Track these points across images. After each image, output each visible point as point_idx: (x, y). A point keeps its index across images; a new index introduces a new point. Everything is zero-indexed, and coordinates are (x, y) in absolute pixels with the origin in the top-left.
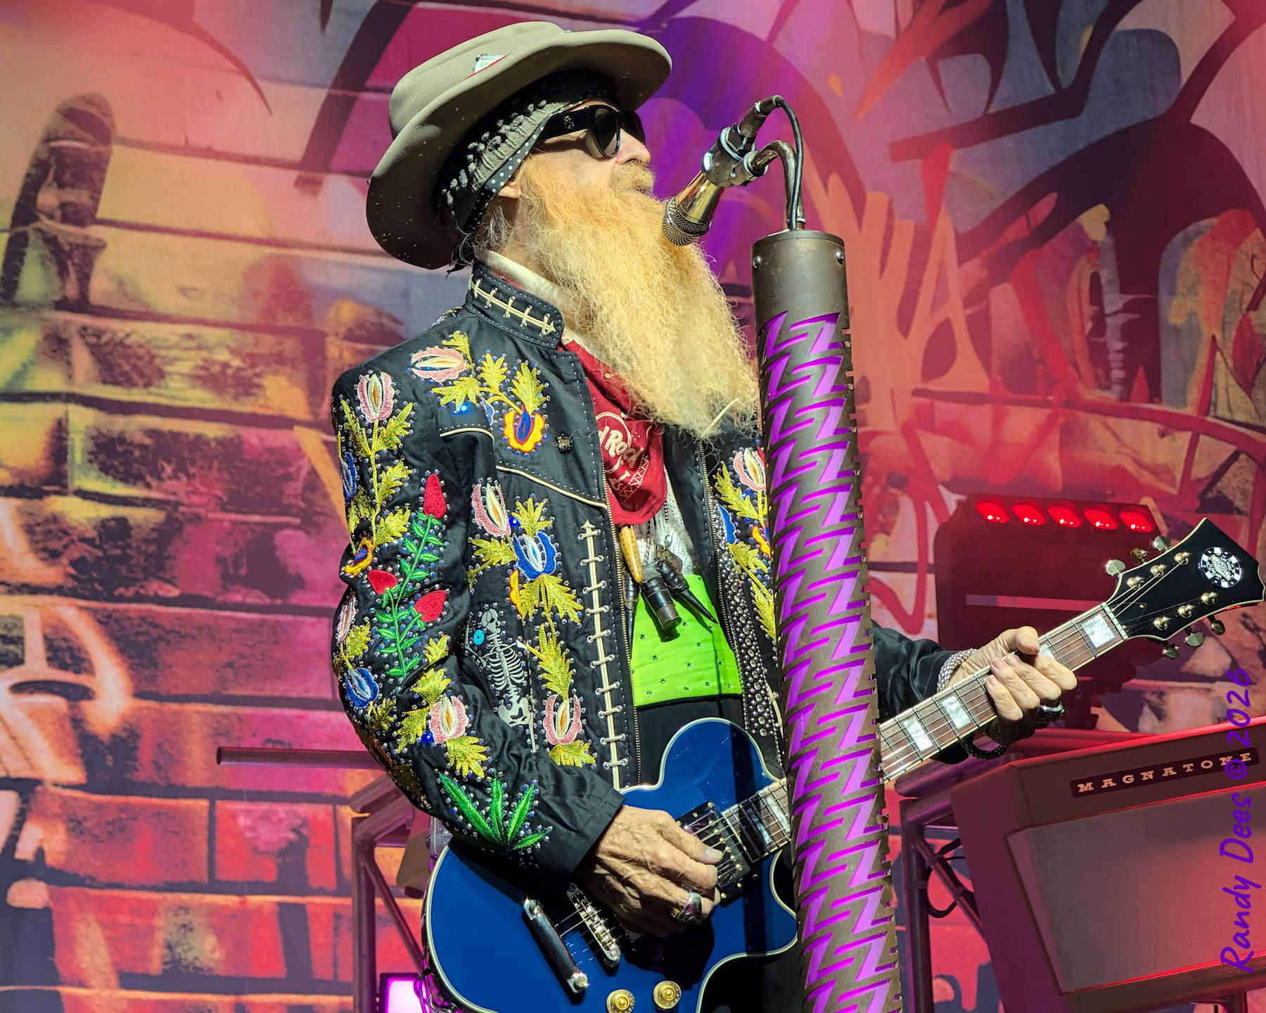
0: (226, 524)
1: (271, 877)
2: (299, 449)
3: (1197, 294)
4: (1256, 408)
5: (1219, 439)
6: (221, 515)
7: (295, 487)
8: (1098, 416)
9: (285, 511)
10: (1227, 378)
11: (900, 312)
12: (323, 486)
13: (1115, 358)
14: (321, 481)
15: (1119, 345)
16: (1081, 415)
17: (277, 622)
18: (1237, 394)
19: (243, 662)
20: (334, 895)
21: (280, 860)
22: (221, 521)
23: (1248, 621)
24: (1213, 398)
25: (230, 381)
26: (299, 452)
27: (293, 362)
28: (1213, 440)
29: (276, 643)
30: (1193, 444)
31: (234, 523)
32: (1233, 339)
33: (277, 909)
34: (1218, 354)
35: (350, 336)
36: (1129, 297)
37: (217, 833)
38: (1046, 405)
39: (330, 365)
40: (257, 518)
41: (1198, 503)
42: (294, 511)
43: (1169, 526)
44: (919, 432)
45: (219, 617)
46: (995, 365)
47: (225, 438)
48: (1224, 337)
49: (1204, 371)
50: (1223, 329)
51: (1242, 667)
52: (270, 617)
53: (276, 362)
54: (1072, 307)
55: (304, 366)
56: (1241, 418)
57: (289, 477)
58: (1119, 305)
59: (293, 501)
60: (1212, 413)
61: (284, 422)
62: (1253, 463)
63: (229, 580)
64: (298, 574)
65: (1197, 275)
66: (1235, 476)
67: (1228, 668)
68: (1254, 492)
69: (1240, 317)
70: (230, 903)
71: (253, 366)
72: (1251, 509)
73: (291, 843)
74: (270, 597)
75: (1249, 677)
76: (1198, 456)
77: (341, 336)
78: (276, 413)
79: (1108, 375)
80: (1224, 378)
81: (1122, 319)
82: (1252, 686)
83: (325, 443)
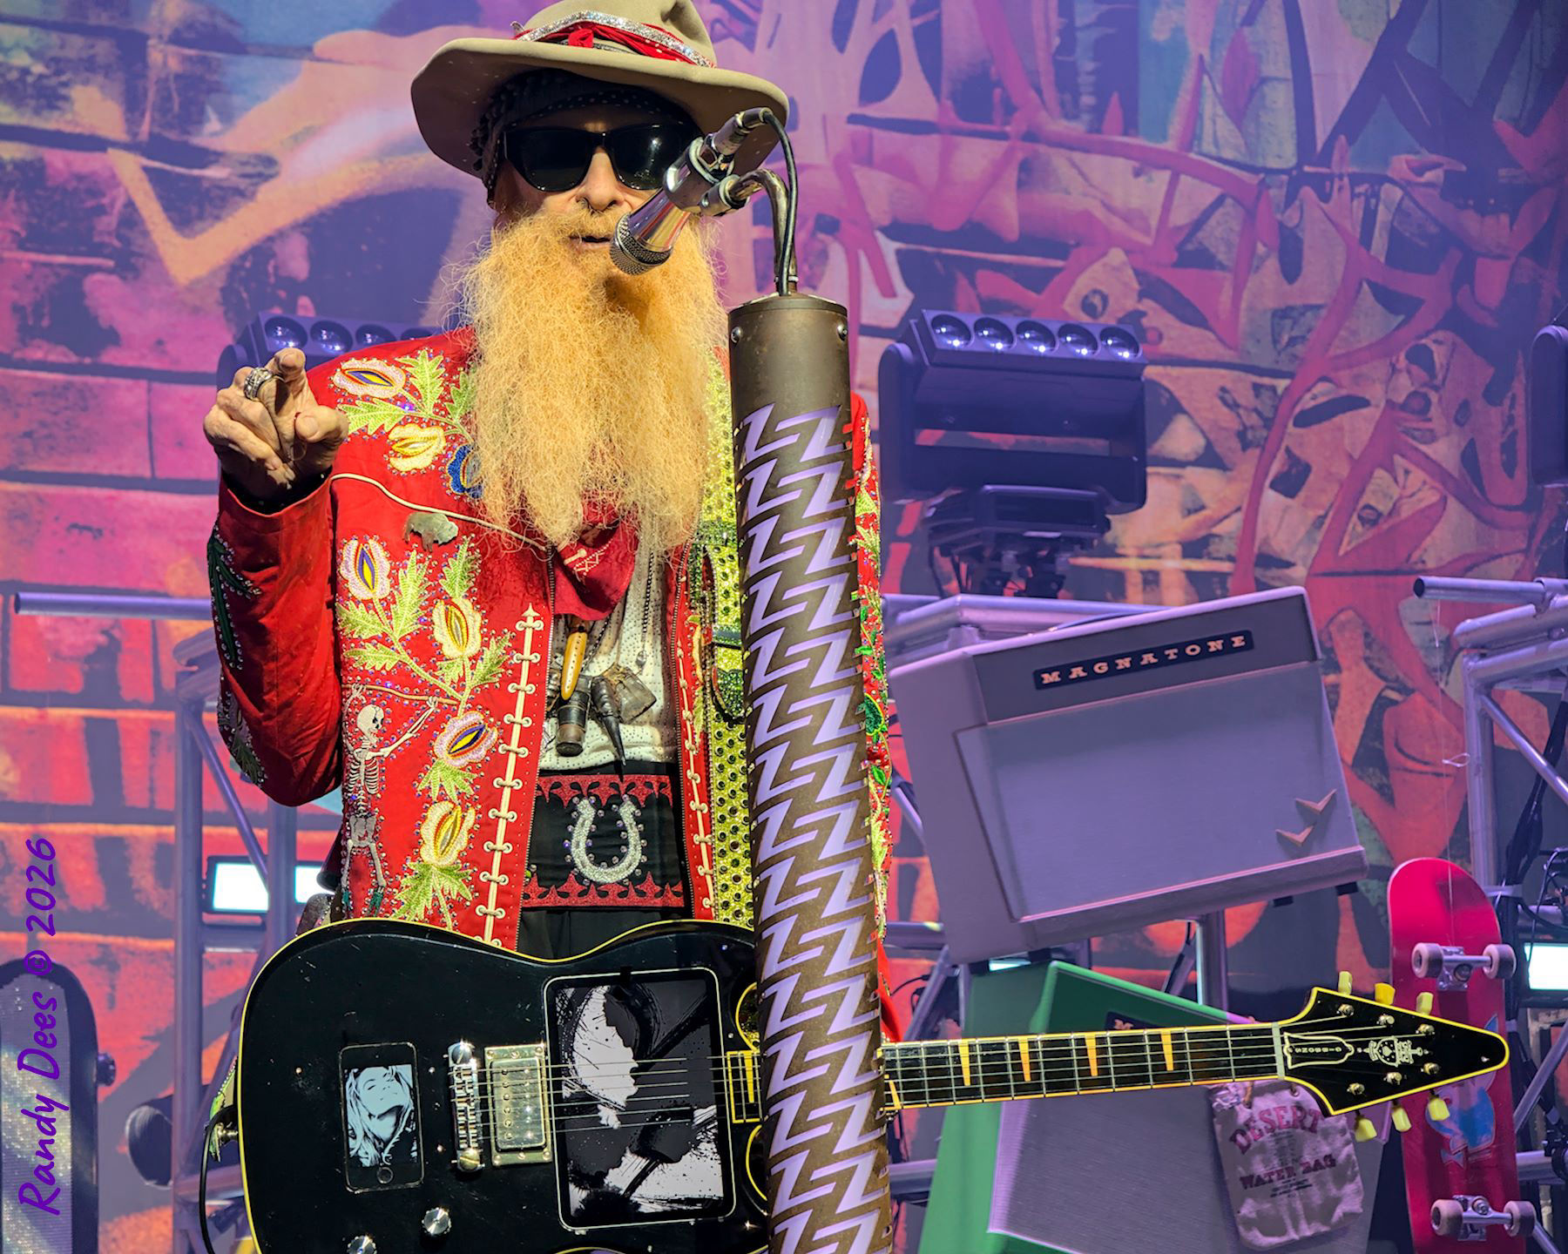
0: (25, 266)
1: (76, 686)
2: (114, 176)
3: (1184, 5)
4: (1246, 143)
5: (1202, 179)
6: (20, 255)
7: (109, 222)
8: (1063, 151)
9: (96, 250)
10: (1214, 106)
11: (836, 22)
12: (143, 222)
13: (1085, 81)
14: (139, 215)
15: (1090, 66)
16: (1042, 148)
17: (86, 384)
18: (1225, 127)
19: (45, 431)
20: (151, 707)
21: (86, 667)
22: (19, 262)
23: (1227, 396)
24: (1198, 131)
25: (30, 91)
26: (113, 180)
27: (107, 71)
28: (1196, 182)
29: (85, 409)
30: (1173, 186)
31: (34, 264)
32: (1223, 60)
33: (83, 724)
34: (1206, 81)
35: (177, 39)
36: (1104, 8)
37: (11, 634)
38: (1003, 136)
39: (153, 75)
40: (62, 259)
41: (1175, 256)
42: (106, 251)
43: (1140, 283)
44: (854, 166)
45: (16, 378)
46: (945, 88)
47: (23, 161)
48: (1212, 57)
49: (1188, 98)
50: (1212, 48)
51: (1218, 450)
52: (78, 379)
53: (87, 70)
54: (1037, 19)
55: (120, 75)
56: (1228, 154)
57: (101, 211)
58: (1092, 17)
59: (106, 239)
60: (1196, 149)
61: (96, 144)
62: (1240, 209)
63: (27, 334)
64: (111, 327)
66: (1219, 223)
67: (1201, 451)
68: (1240, 243)
69: (1233, 34)
70: (26, 717)
71: (58, 73)
72: (1237, 264)
73: (100, 648)
74: (77, 354)
75: (1225, 461)
76: (1177, 200)
77: (166, 38)
78: (87, 132)
79: (1076, 102)
80: (1211, 106)
81: (1094, 34)
82: (1229, 473)
83: (146, 169)
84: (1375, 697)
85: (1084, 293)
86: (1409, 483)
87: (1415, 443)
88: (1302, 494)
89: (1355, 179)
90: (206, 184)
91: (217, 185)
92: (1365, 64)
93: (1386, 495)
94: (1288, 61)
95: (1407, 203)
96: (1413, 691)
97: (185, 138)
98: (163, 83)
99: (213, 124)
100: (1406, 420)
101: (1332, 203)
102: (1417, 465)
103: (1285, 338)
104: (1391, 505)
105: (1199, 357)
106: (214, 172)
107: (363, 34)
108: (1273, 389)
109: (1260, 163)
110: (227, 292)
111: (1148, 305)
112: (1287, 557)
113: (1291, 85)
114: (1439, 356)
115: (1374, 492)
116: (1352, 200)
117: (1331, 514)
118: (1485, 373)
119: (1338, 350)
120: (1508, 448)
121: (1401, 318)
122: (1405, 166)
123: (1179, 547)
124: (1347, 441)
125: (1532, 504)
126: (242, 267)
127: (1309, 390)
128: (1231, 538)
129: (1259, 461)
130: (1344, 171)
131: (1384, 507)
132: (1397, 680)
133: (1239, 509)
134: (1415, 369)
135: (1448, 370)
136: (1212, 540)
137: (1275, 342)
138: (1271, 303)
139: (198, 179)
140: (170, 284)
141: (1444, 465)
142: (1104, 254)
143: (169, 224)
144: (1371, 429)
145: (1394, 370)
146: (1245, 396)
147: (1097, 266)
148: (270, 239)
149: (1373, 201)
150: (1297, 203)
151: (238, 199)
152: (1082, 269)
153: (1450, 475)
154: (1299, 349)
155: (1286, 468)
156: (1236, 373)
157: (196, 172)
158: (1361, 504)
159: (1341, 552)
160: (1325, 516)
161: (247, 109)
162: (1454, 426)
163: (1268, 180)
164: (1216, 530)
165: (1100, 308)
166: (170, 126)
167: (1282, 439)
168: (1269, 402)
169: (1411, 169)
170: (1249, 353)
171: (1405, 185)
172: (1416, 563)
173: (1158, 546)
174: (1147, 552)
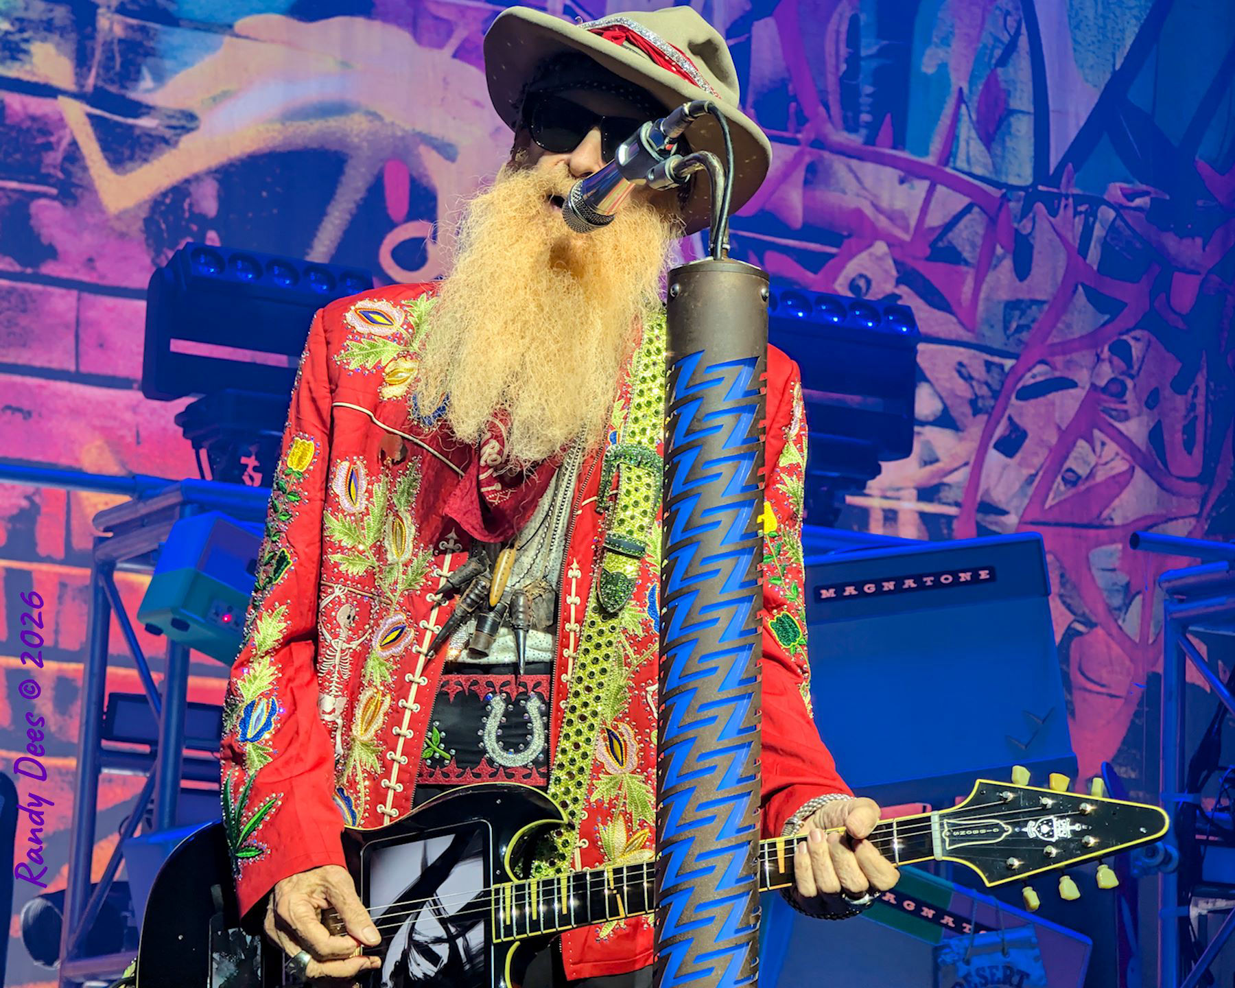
1: (2, 542)
2: (62, 119)
3: (949, 45)
4: (994, 165)
5: (955, 190)
7: (55, 157)
8: (843, 158)
9: (44, 179)
10: (969, 130)
12: (83, 158)
13: (865, 101)
14: (81, 153)
15: (869, 89)
16: (826, 155)
17: (26, 290)
18: (977, 148)
20: (61, 563)
21: (10, 526)
23: (963, 370)
24: (954, 150)
26: (61, 122)
27: (62, 31)
28: (950, 191)
29: (24, 311)
30: (931, 192)
32: (978, 93)
33: (4, 573)
34: (963, 107)
35: (122, 10)
36: (885, 42)
38: (793, 142)
39: (100, 38)
40: (13, 185)
41: (928, 251)
42: (52, 181)
43: (898, 271)
46: (750, 99)
48: (971, 91)
49: (948, 122)
50: (971, 83)
51: (954, 414)
52: (20, 285)
53: (45, 29)
54: (829, 48)
55: (73, 36)
56: (978, 171)
57: (49, 147)
58: (874, 50)
59: (52, 171)
60: (951, 164)
61: (49, 91)
62: (984, 216)
64: (51, 244)
65: (952, 26)
66: (966, 227)
67: (939, 414)
68: (983, 245)
69: (988, 72)
71: (21, 30)
72: (979, 262)
73: (22, 509)
74: (21, 264)
75: (959, 424)
76: (933, 205)
77: (113, 9)
78: (41, 80)
79: (856, 117)
80: (966, 131)
81: (874, 64)
82: (961, 434)
83: (90, 116)
84: (1065, 627)
85: (853, 275)
86: (1104, 453)
87: (1112, 421)
88: (1019, 456)
89: (1078, 200)
90: (137, 132)
91: (147, 133)
92: (1093, 106)
93: (1086, 462)
94: (1031, 98)
95: (1119, 222)
96: (1095, 625)
97: (123, 92)
98: (108, 45)
99: (147, 82)
100: (1105, 401)
101: (1058, 218)
102: (1113, 439)
103: (1014, 325)
104: (1088, 471)
105: (942, 335)
106: (145, 122)
107: (275, 18)
108: (1001, 366)
109: (1003, 179)
110: (148, 221)
111: (903, 290)
112: (1003, 506)
113: (1032, 117)
114: (1136, 350)
115: (1076, 458)
116: (1074, 217)
117: (1041, 473)
118: (1174, 367)
119: (1054, 339)
120: (1189, 430)
121: (1107, 317)
122: (1119, 193)
123: (915, 492)
124: (1057, 415)
125: (1205, 478)
126: (163, 203)
127: (1029, 370)
128: (959, 487)
129: (986, 425)
130: (1069, 192)
131: (1083, 471)
132: (1084, 615)
133: (966, 464)
134: (1116, 360)
135: (1143, 361)
136: (943, 487)
137: (1006, 328)
138: (1004, 295)
139: (132, 127)
140: (102, 211)
141: (1134, 441)
142: (870, 245)
143: (105, 162)
144: (1077, 406)
145: (1099, 359)
146: (978, 371)
147: (864, 256)
148: (187, 181)
149: (1091, 219)
150: (1031, 215)
151: (163, 145)
152: (851, 256)
153: (1139, 450)
154: (1025, 336)
155: (1007, 433)
156: (972, 352)
157: (130, 121)
158: (1065, 467)
159: (1047, 506)
160: (1036, 475)
161: (176, 72)
162: (1145, 409)
163: (1009, 195)
164: (946, 480)
165: (864, 289)
166: (113, 82)
167: (1005, 409)
168: (997, 377)
169: (1125, 195)
170: (984, 336)
171: (1118, 208)
172: (1105, 520)
173: (898, 489)
174: (889, 494)
